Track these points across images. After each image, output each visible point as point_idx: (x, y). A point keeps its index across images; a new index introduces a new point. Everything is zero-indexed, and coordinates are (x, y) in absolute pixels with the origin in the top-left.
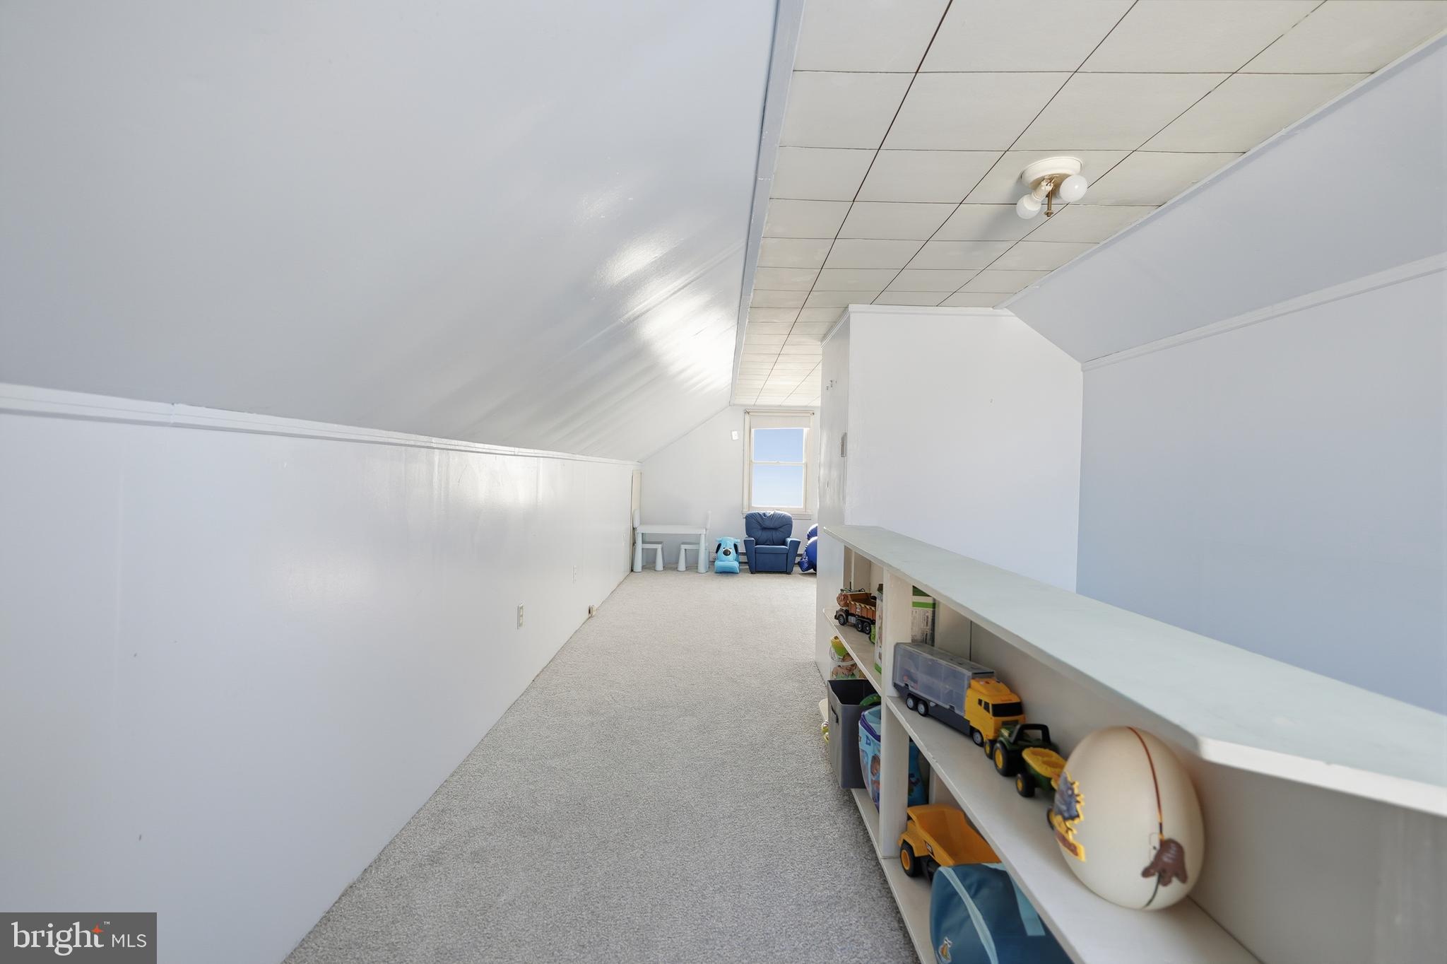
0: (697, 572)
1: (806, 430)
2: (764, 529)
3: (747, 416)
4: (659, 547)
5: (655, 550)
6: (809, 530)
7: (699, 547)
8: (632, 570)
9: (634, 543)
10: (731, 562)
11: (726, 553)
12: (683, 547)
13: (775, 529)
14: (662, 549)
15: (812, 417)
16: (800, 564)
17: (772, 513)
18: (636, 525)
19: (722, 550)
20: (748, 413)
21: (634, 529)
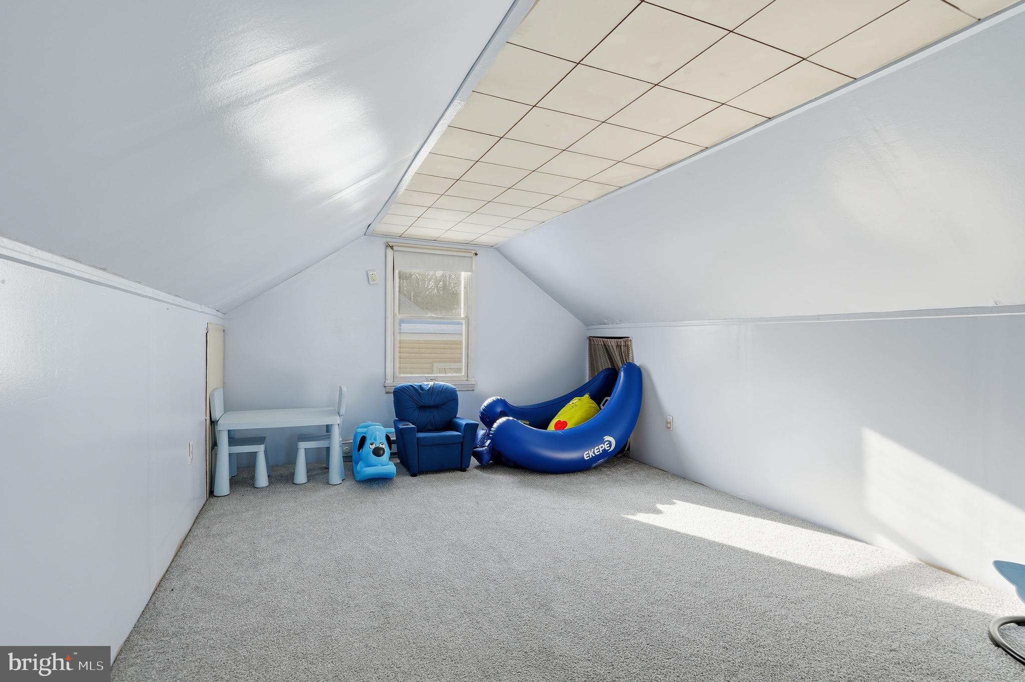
0: (328, 483)
1: (464, 275)
2: (423, 408)
3: (389, 251)
4: (260, 449)
5: (254, 455)
6: (483, 407)
7: (330, 443)
8: (211, 493)
9: (214, 444)
10: (386, 465)
11: (378, 452)
12: (303, 446)
13: (436, 407)
14: (266, 452)
15: (475, 258)
16: (478, 456)
17: (431, 384)
18: (217, 415)
19: (369, 448)
20: (392, 247)
21: (213, 423)
